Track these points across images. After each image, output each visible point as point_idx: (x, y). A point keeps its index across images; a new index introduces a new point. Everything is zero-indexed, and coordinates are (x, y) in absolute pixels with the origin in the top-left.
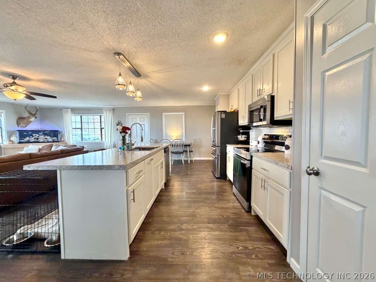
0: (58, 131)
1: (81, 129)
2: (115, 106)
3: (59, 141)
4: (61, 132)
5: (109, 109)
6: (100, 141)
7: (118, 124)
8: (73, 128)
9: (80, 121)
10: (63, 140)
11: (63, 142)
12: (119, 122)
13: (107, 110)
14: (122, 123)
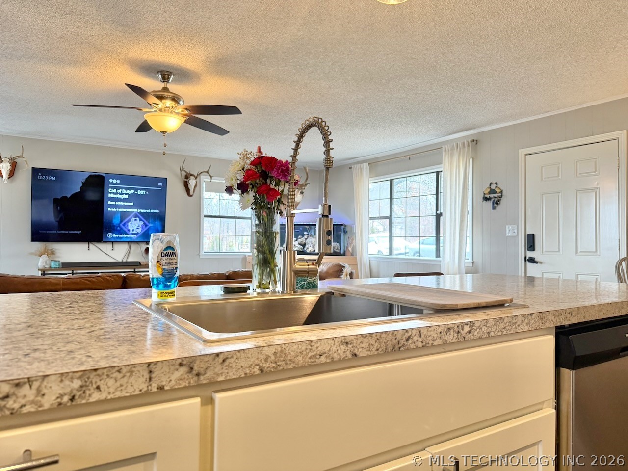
0: (342, 225)
1: (390, 218)
2: (479, 127)
3: (342, 252)
4: (347, 229)
5: (460, 144)
6: (434, 258)
7: (488, 196)
8: (371, 219)
9: (389, 197)
10: (351, 251)
11: (352, 255)
12: (493, 187)
13: (452, 149)
14: (501, 192)
